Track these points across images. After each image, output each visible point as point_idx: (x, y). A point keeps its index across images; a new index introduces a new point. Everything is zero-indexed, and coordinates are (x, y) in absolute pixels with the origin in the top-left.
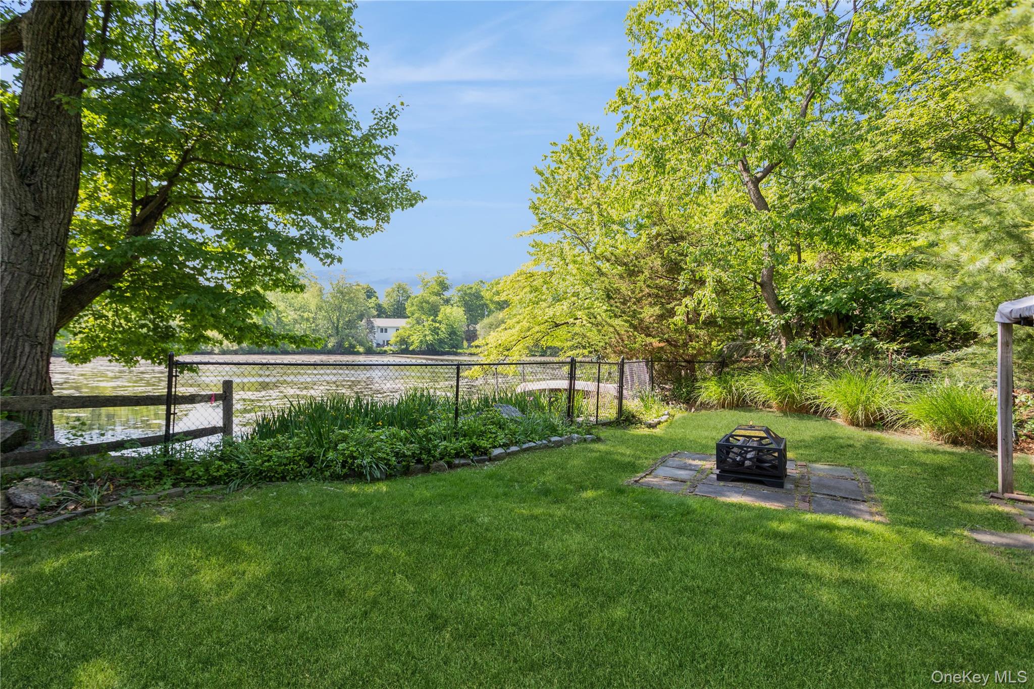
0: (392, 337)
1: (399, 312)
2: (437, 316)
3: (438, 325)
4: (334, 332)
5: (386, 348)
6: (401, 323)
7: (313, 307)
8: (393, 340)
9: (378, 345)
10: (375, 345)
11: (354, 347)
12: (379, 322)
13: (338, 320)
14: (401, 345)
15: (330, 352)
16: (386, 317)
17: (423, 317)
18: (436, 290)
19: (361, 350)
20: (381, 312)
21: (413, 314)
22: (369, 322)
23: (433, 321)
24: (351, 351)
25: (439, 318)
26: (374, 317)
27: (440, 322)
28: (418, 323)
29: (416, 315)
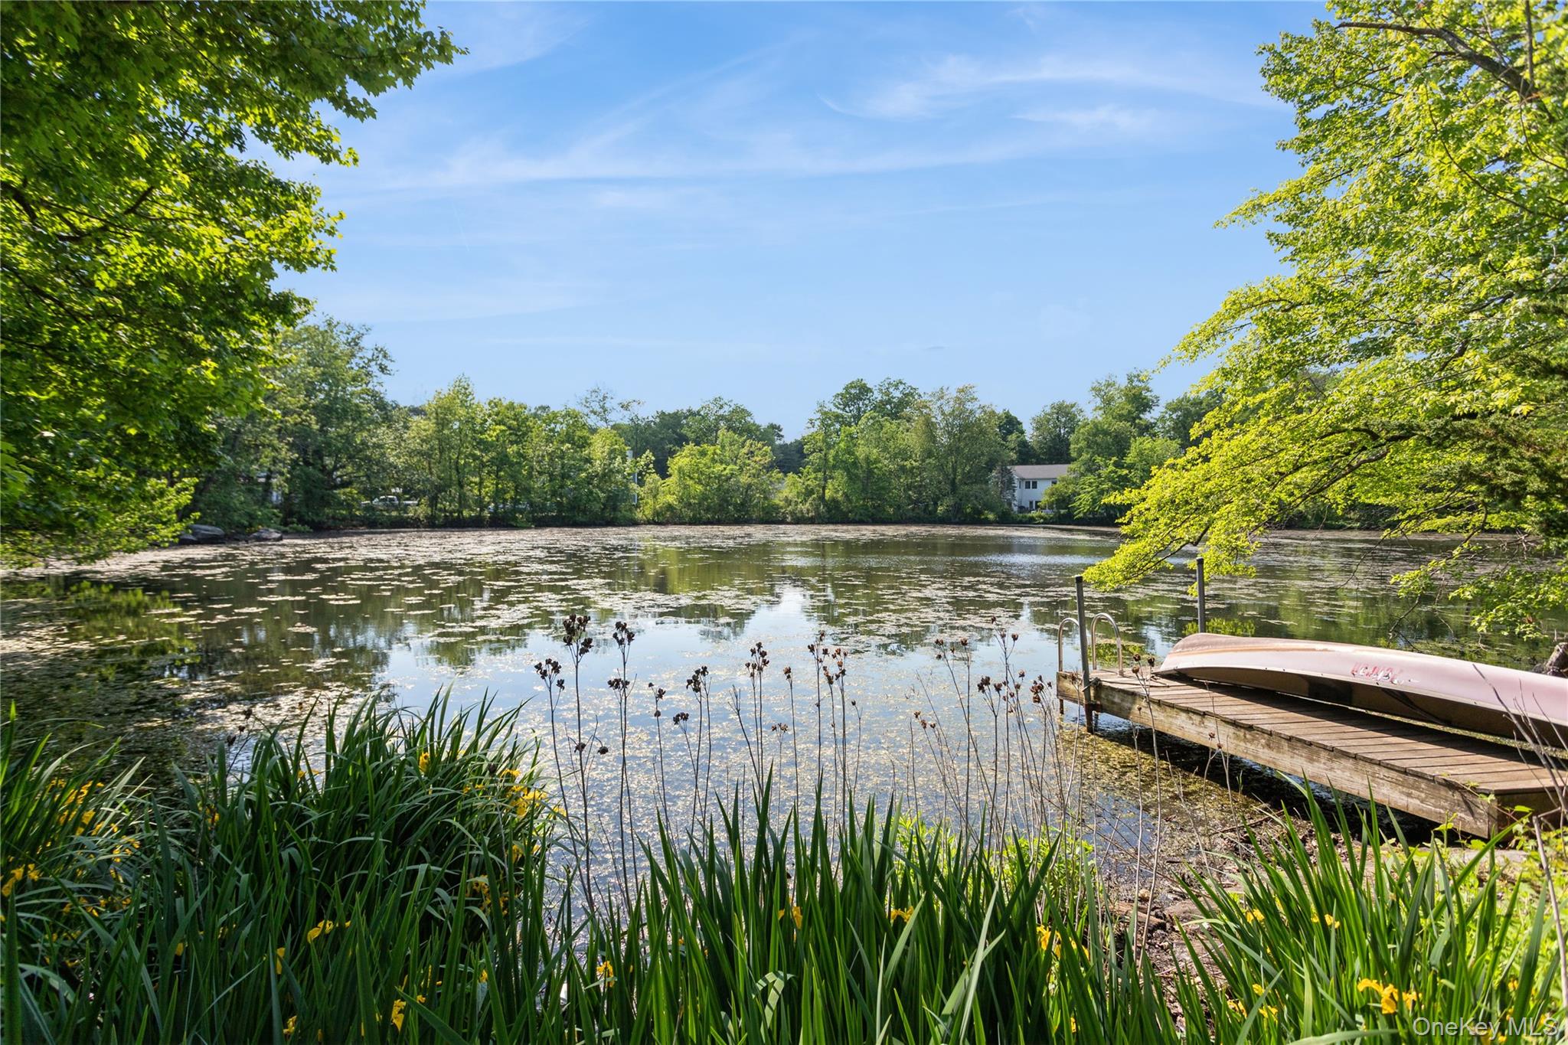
0: (1043, 493)
1: (1056, 451)
2: (1125, 455)
3: (1125, 472)
4: (948, 487)
5: (1034, 514)
6: (1060, 471)
7: (918, 451)
8: (1044, 499)
9: (1021, 509)
10: (1015, 509)
11: (980, 513)
12: (1021, 471)
13: (954, 469)
14: (1059, 508)
15: (943, 521)
16: (1038, 463)
17: (1098, 459)
18: (1125, 412)
19: (991, 516)
20: (1027, 455)
21: (1080, 455)
22: (1006, 472)
23: (1116, 465)
24: (977, 520)
25: (1128, 460)
26: (1013, 463)
27: (1130, 467)
28: (1090, 470)
29: (1085, 456)
